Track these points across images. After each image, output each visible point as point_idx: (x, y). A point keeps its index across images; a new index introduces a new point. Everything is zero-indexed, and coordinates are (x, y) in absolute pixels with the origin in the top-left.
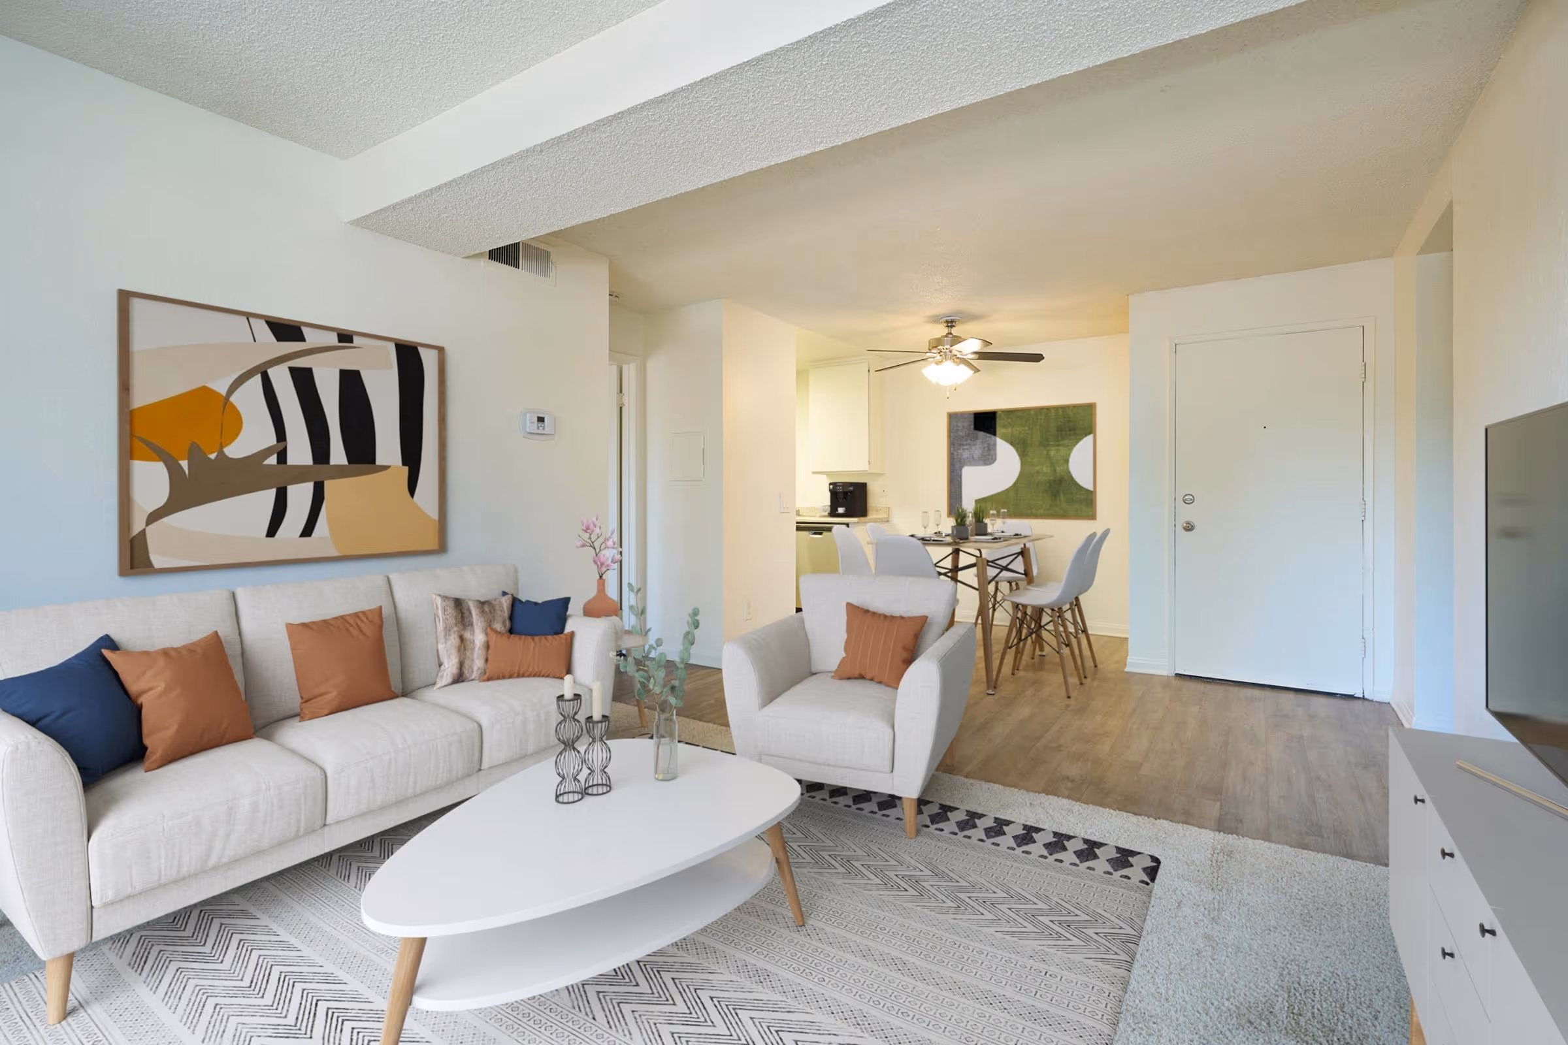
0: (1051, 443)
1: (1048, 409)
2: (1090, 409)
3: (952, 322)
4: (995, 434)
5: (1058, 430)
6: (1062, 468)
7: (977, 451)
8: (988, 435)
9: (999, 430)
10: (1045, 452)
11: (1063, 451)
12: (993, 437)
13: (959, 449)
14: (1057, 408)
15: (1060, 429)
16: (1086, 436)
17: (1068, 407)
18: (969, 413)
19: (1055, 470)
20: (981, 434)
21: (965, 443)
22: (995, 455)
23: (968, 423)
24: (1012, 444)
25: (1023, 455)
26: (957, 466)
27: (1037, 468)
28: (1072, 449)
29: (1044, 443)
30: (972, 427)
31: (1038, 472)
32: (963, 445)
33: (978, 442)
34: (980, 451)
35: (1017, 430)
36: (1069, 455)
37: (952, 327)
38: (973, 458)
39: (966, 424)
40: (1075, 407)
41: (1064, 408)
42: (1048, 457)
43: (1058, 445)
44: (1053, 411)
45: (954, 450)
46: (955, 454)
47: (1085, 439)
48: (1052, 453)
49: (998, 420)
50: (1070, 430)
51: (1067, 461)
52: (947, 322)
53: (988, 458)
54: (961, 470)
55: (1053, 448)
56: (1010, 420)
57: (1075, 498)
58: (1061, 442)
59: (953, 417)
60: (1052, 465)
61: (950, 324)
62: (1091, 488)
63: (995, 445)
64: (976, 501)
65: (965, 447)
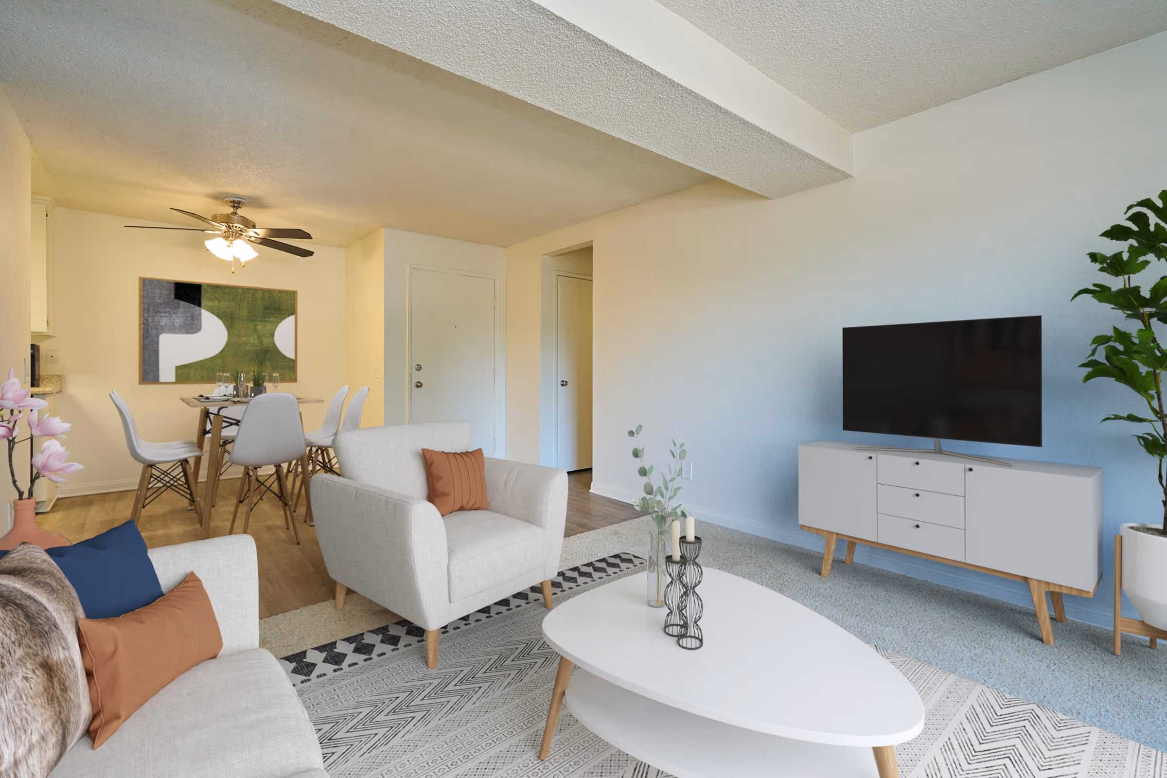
0: (259, 319)
1: (255, 290)
2: (293, 295)
3: (239, 203)
4: (199, 305)
5: (264, 309)
6: (268, 340)
7: (178, 319)
8: (192, 305)
9: (204, 302)
10: (252, 326)
11: (269, 327)
12: (197, 308)
13: (155, 315)
14: (263, 290)
15: (266, 308)
16: (289, 316)
17: (274, 290)
18: (168, 282)
19: (261, 342)
20: (183, 304)
21: (163, 310)
22: (200, 325)
23: (168, 292)
24: (218, 316)
25: (230, 327)
26: (153, 332)
27: (244, 339)
28: (277, 325)
29: (252, 318)
30: (173, 296)
31: (246, 343)
32: (160, 312)
33: (181, 310)
34: (182, 320)
35: (224, 304)
36: (275, 330)
37: (237, 208)
38: (173, 325)
39: (165, 292)
40: (280, 291)
41: (270, 291)
42: (255, 330)
43: (265, 321)
44: (259, 291)
45: (149, 316)
46: (150, 320)
47: (288, 319)
48: (259, 327)
49: (203, 293)
50: (275, 310)
51: (272, 335)
52: (234, 202)
53: (192, 326)
54: (158, 337)
55: (260, 323)
56: (216, 295)
57: (279, 366)
58: (268, 319)
59: (147, 284)
60: (259, 337)
61: (236, 204)
62: (293, 357)
63: (200, 315)
64: (177, 368)
65: (162, 314)
